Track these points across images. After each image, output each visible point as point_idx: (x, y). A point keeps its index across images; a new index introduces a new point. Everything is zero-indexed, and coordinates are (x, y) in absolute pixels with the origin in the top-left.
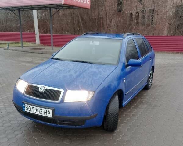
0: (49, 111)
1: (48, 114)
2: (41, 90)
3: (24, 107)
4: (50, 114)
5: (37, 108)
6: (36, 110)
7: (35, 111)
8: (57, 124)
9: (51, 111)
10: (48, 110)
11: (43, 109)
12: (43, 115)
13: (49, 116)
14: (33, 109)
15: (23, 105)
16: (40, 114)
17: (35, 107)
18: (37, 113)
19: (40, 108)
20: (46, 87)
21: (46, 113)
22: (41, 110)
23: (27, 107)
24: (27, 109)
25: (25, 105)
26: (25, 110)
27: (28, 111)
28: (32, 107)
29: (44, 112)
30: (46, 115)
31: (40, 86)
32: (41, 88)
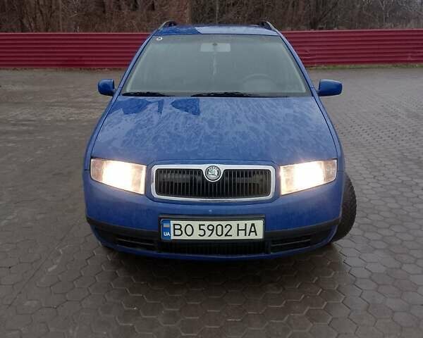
0: (253, 225)
1: (251, 231)
2: (212, 177)
3: (168, 230)
4: (255, 231)
5: (215, 223)
6: (213, 230)
7: (208, 233)
8: (267, 253)
9: (259, 224)
10: (249, 223)
11: (234, 223)
12: (235, 237)
13: (253, 236)
14: (200, 229)
15: (164, 226)
16: (223, 238)
17: (207, 223)
18: (214, 237)
19: (224, 223)
20: (223, 167)
21: (245, 230)
22: (229, 227)
23: (179, 227)
24: (178, 232)
25: (172, 222)
26: (173, 237)
27: (184, 237)
28: (196, 224)
29: (238, 230)
30: (242, 236)
31: (203, 167)
32: (207, 171)
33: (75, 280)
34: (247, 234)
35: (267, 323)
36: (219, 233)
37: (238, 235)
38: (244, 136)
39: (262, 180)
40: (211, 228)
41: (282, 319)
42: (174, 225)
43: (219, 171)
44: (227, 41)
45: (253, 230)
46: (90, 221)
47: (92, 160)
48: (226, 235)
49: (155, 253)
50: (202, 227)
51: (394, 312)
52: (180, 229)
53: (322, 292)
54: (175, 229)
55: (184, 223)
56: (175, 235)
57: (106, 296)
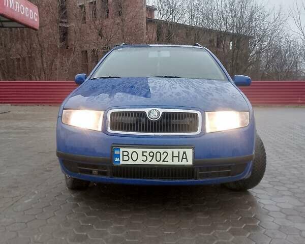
0: (184, 153)
2: (153, 117)
3: (118, 156)
4: (186, 158)
5: (155, 151)
6: (153, 156)
7: (149, 158)
8: (196, 179)
9: (189, 152)
10: (182, 151)
11: (169, 151)
12: (170, 163)
13: (184, 163)
14: (143, 155)
15: (115, 153)
16: (161, 163)
17: (149, 150)
18: (154, 162)
19: (162, 151)
20: (161, 111)
21: (178, 157)
22: (165, 154)
23: (127, 154)
24: (126, 158)
25: (122, 150)
26: (122, 162)
27: (130, 162)
28: (140, 151)
29: (173, 157)
30: (176, 162)
31: (147, 110)
32: (150, 112)
33: (44, 207)
34: (180, 161)
35: (197, 235)
36: (158, 159)
37: (173, 161)
38: (178, 94)
39: (191, 122)
40: (151, 154)
41: (209, 233)
42: (123, 152)
43: (158, 113)
44: (168, 50)
45: (184, 157)
46: (58, 155)
47: (64, 111)
48: (163, 161)
49: (108, 178)
50: (145, 154)
51: (301, 231)
52: (127, 155)
53: (241, 218)
54: (123, 155)
55: (130, 150)
56: (123, 160)
57: (67, 217)
